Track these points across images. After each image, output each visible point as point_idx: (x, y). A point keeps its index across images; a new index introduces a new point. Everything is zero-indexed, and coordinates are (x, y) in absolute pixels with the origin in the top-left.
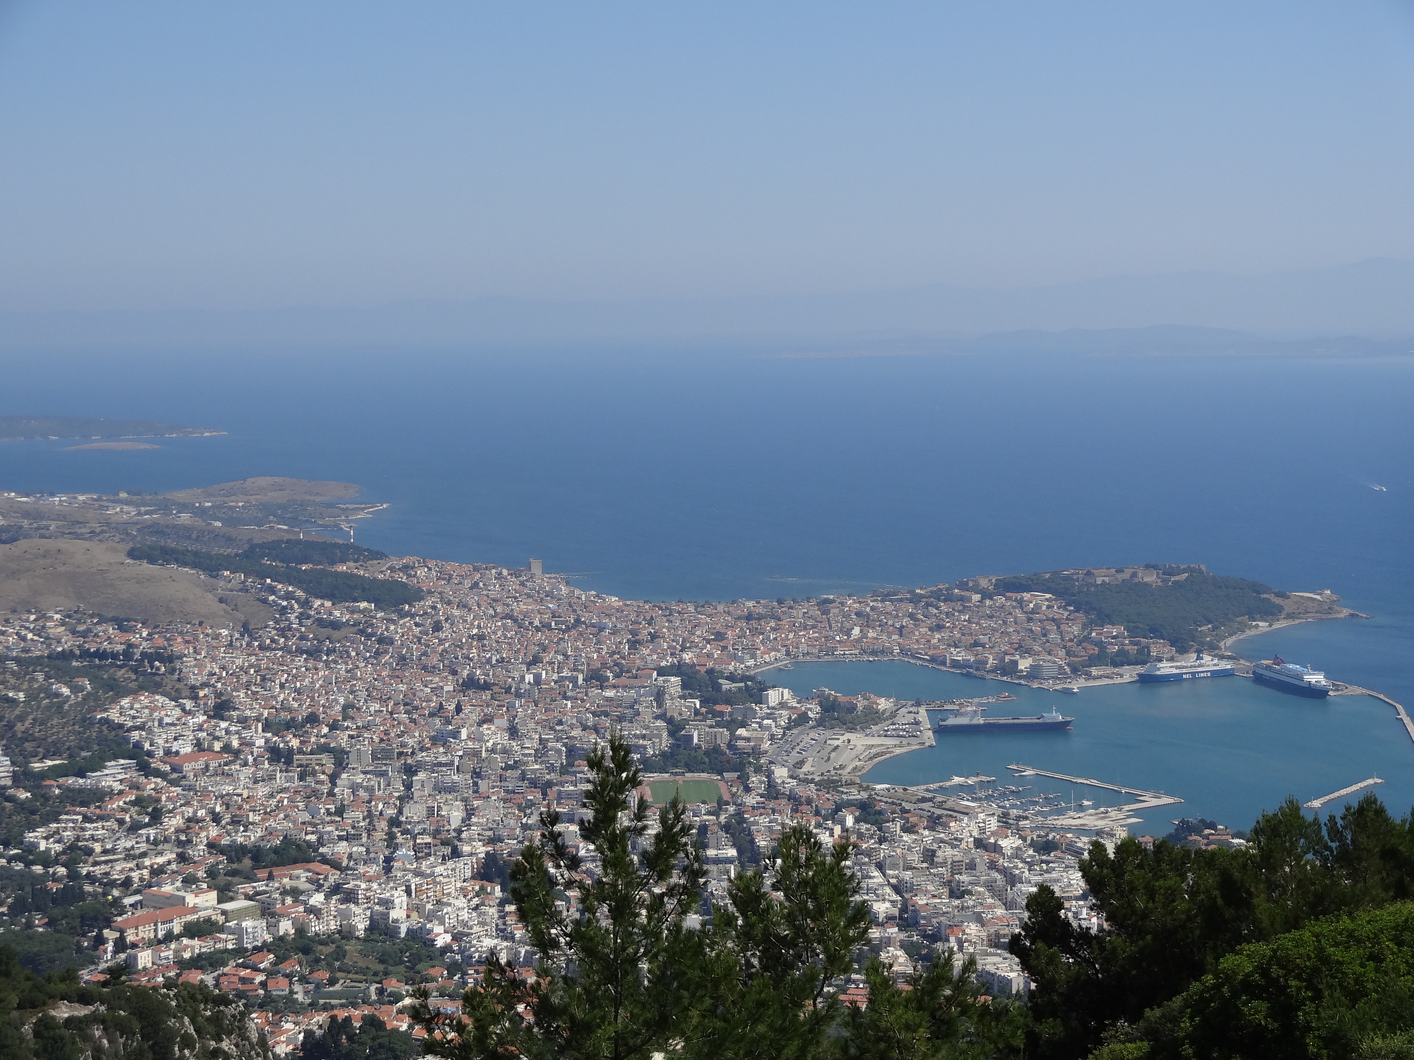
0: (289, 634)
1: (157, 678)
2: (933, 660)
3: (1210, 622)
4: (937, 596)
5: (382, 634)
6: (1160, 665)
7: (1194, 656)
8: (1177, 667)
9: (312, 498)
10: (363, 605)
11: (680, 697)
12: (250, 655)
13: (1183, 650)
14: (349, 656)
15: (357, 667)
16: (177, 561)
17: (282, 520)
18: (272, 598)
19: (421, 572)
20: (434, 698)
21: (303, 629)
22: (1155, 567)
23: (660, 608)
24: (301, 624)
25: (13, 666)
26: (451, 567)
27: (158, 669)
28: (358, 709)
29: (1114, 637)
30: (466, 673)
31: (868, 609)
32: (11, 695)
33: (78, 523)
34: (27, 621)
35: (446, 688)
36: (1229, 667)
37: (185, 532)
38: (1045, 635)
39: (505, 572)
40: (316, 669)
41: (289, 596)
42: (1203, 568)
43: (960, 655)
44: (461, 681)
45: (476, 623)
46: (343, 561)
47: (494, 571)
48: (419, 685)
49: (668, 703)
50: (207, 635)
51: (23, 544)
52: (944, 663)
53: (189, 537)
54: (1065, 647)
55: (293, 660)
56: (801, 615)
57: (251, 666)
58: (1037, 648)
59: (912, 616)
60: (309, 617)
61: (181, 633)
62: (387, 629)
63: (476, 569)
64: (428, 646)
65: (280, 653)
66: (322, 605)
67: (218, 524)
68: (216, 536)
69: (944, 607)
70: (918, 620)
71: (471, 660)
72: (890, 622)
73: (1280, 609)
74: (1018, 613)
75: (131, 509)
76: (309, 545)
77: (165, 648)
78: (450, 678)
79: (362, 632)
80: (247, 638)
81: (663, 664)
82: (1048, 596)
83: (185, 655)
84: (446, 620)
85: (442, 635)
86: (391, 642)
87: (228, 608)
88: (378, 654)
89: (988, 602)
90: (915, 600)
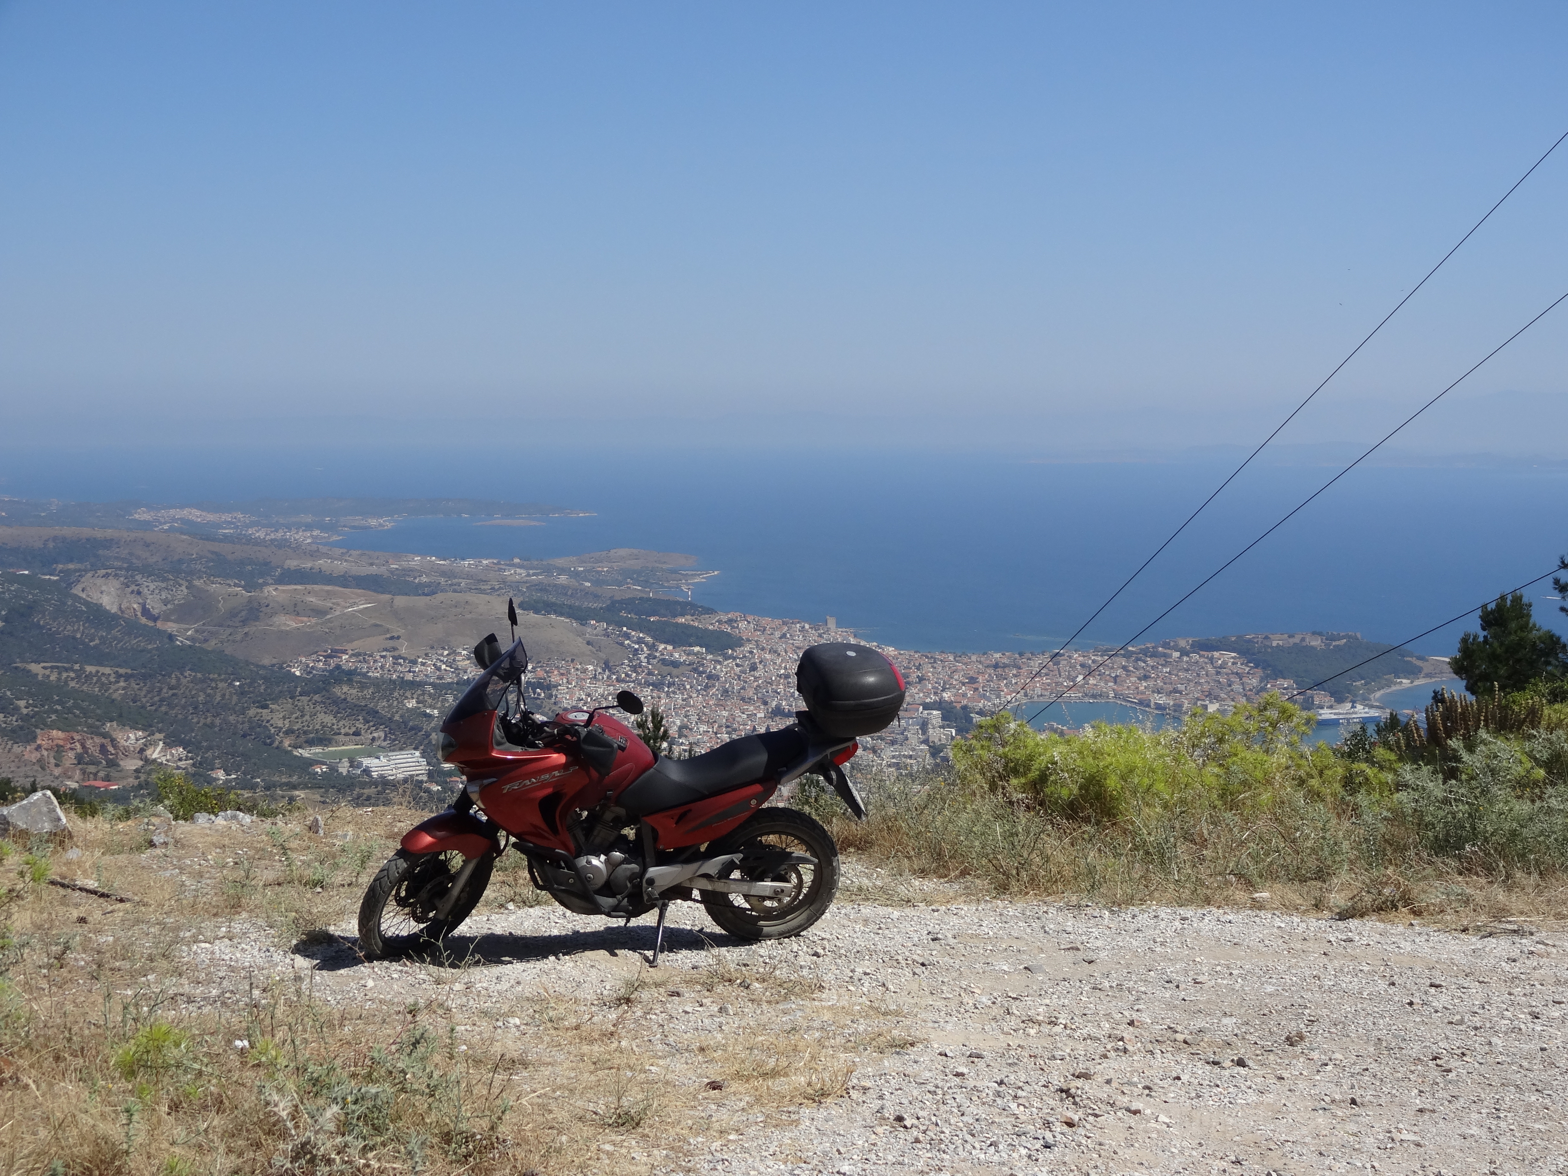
0: (640, 670)
1: (538, 702)
2: (1141, 703)
3: (1362, 679)
4: (1145, 652)
5: (711, 672)
6: (1321, 711)
7: (1350, 705)
8: (1335, 714)
9: (660, 566)
10: (697, 649)
11: (940, 727)
12: (609, 686)
13: (1340, 700)
14: (685, 689)
15: (691, 697)
16: (555, 613)
17: (637, 582)
18: (627, 642)
19: (743, 625)
20: (749, 723)
21: (650, 667)
22: (1320, 634)
23: (927, 657)
24: (648, 663)
25: (429, 689)
26: (766, 621)
27: (539, 694)
28: (691, 729)
29: (1285, 689)
30: (774, 704)
31: (1090, 662)
32: (428, 711)
33: (483, 581)
34: (442, 655)
35: (759, 715)
36: (1377, 715)
37: (563, 590)
38: (1230, 686)
39: (807, 626)
40: (659, 698)
41: (640, 641)
42: (1359, 635)
43: (1162, 700)
44: (770, 710)
45: (783, 665)
46: (683, 615)
47: (798, 625)
48: (737, 713)
49: (931, 731)
50: (577, 669)
51: (440, 597)
52: (1148, 706)
53: (566, 594)
54: (1245, 695)
55: (642, 691)
56: (1037, 665)
57: (609, 694)
58: (1222, 695)
59: (1124, 668)
60: (655, 657)
61: (558, 668)
62: (715, 668)
63: (784, 623)
64: (746, 682)
65: (632, 685)
66: (666, 648)
67: (588, 584)
68: (586, 593)
69: (1150, 661)
70: (1130, 671)
71: (779, 693)
72: (1107, 673)
73: (1420, 670)
74: (1209, 668)
75: (522, 571)
76: (656, 601)
77: (545, 679)
78: (762, 707)
79: (695, 670)
80: (607, 672)
81: (928, 700)
82: (1233, 654)
83: (560, 685)
84: (761, 662)
85: (757, 674)
86: (718, 678)
87: (594, 650)
88: (707, 687)
89: (1185, 659)
90: (1128, 655)
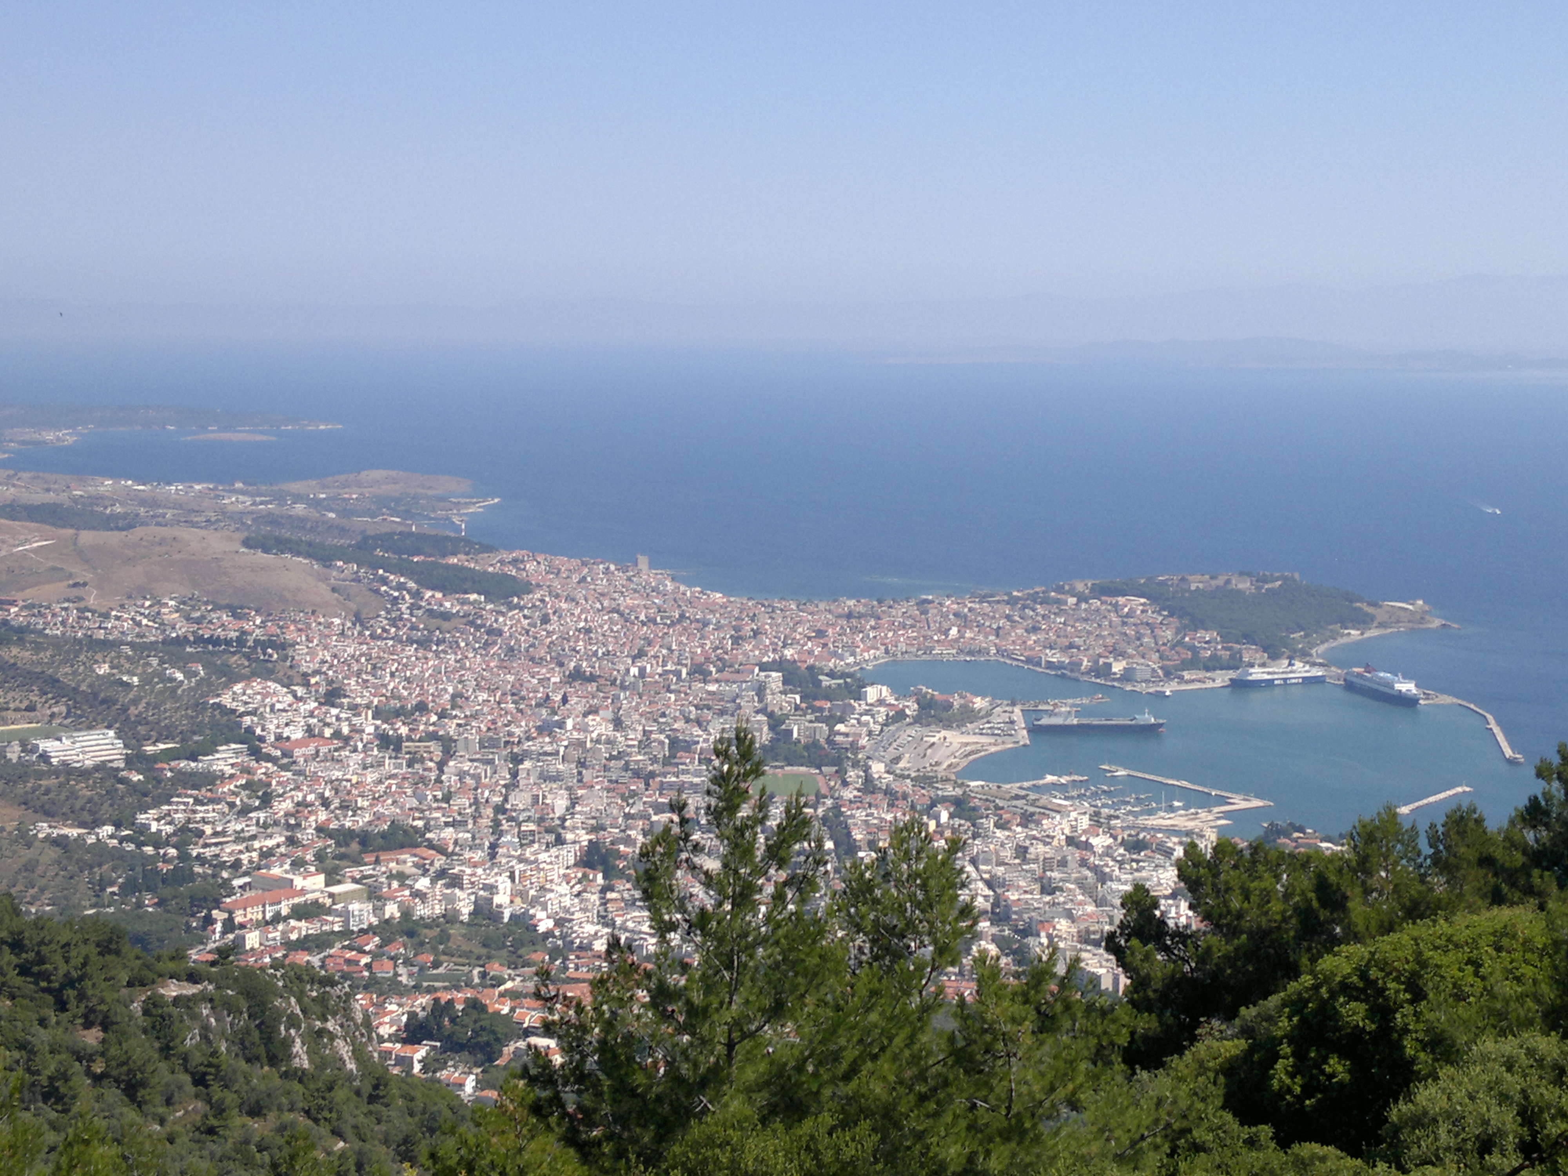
0: (400, 624)
1: (270, 665)
2: (1028, 661)
3: (1302, 629)
4: (1034, 598)
5: (491, 625)
6: (1252, 670)
7: (1286, 662)
8: (1269, 673)
9: (423, 491)
10: (473, 597)
11: (781, 692)
12: (361, 644)
13: (1275, 656)
14: (458, 646)
15: (466, 657)
16: (291, 551)
17: (395, 513)
18: (384, 588)
19: (531, 566)
20: (541, 689)
21: (414, 619)
22: (1249, 574)
23: (763, 605)
24: (411, 614)
25: (127, 650)
26: (559, 561)
27: (271, 656)
28: (467, 699)
29: (1206, 642)
30: (572, 664)
31: (966, 610)
32: (125, 679)
33: (194, 511)
34: (142, 606)
35: (553, 680)
36: (1320, 674)
37: (300, 522)
38: (1138, 639)
39: (612, 567)
40: (426, 658)
41: (400, 587)
42: (1297, 576)
43: (1054, 657)
44: (567, 673)
45: (583, 617)
46: (454, 554)
47: (601, 566)
48: (526, 676)
49: (769, 697)
50: (320, 624)
51: (139, 531)
52: (1039, 664)
53: (304, 528)
54: (1158, 651)
55: (403, 650)
56: (900, 614)
57: (361, 655)
58: (1130, 651)
59: (1008, 617)
60: (420, 608)
61: (294, 621)
62: (496, 621)
63: (584, 564)
64: (536, 638)
65: (391, 643)
66: (433, 596)
67: (332, 515)
68: (331, 527)
69: (1040, 609)
70: (1015, 622)
71: (578, 652)
72: (987, 624)
73: (1372, 618)
74: (1113, 617)
75: (246, 498)
76: (422, 537)
77: (278, 636)
78: (557, 669)
79: (472, 623)
80: (358, 628)
81: (765, 659)
82: (1143, 600)
83: (298, 644)
84: (554, 613)
85: (550, 628)
86: (500, 633)
87: (341, 598)
88: (487, 645)
89: (1084, 606)
90: (1012, 602)
